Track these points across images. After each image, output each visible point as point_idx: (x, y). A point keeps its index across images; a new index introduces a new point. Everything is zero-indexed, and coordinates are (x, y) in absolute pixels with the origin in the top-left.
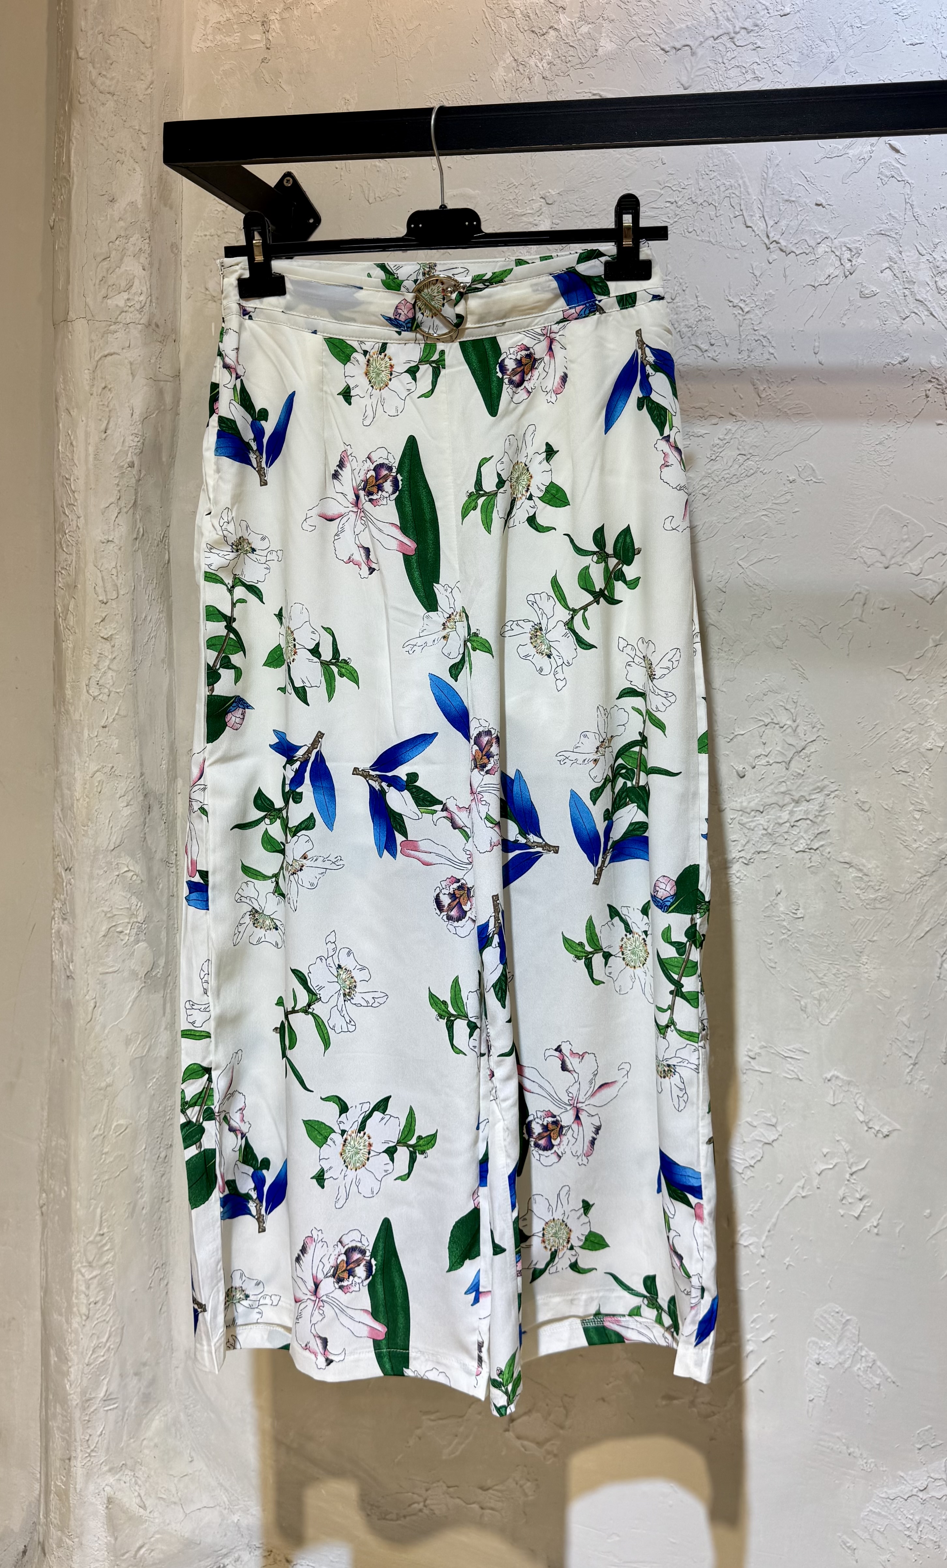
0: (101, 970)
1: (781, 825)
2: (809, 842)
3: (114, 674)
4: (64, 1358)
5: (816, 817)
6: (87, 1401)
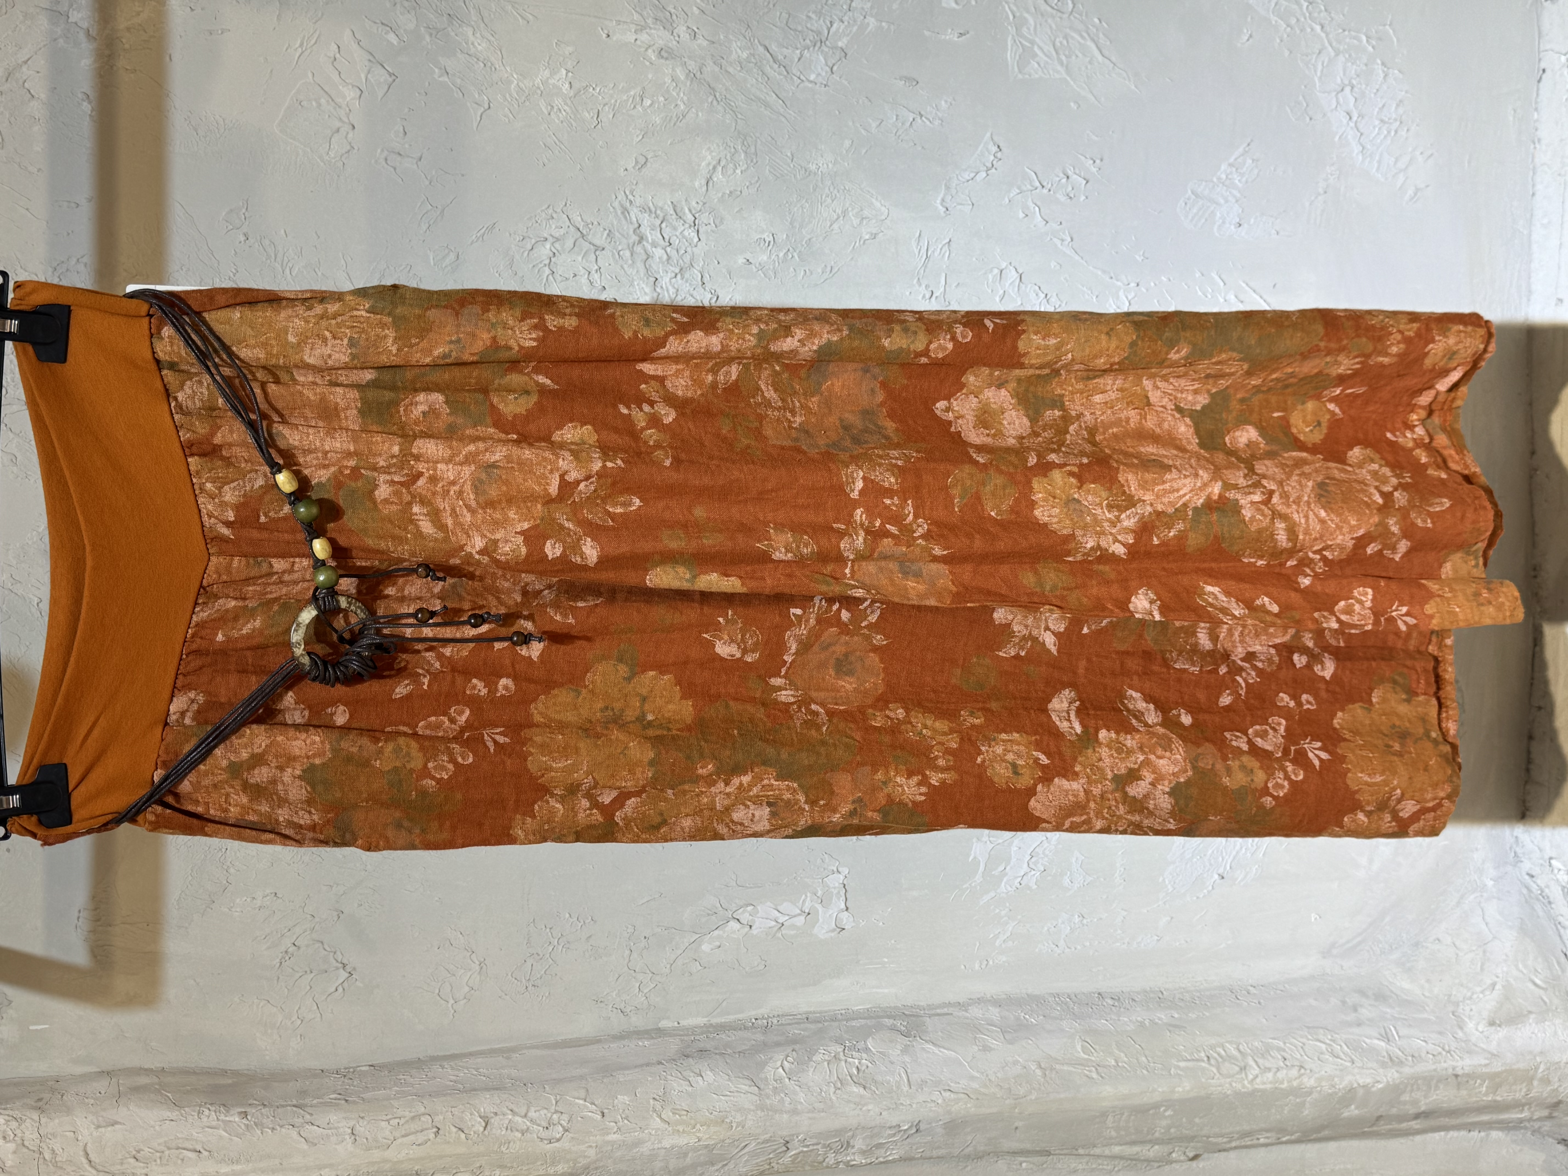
0: (905, 1088)
1: (669, 258)
2: (687, 226)
3: (533, 1109)
4: (1350, 1096)
5: (657, 217)
6: (1393, 1061)
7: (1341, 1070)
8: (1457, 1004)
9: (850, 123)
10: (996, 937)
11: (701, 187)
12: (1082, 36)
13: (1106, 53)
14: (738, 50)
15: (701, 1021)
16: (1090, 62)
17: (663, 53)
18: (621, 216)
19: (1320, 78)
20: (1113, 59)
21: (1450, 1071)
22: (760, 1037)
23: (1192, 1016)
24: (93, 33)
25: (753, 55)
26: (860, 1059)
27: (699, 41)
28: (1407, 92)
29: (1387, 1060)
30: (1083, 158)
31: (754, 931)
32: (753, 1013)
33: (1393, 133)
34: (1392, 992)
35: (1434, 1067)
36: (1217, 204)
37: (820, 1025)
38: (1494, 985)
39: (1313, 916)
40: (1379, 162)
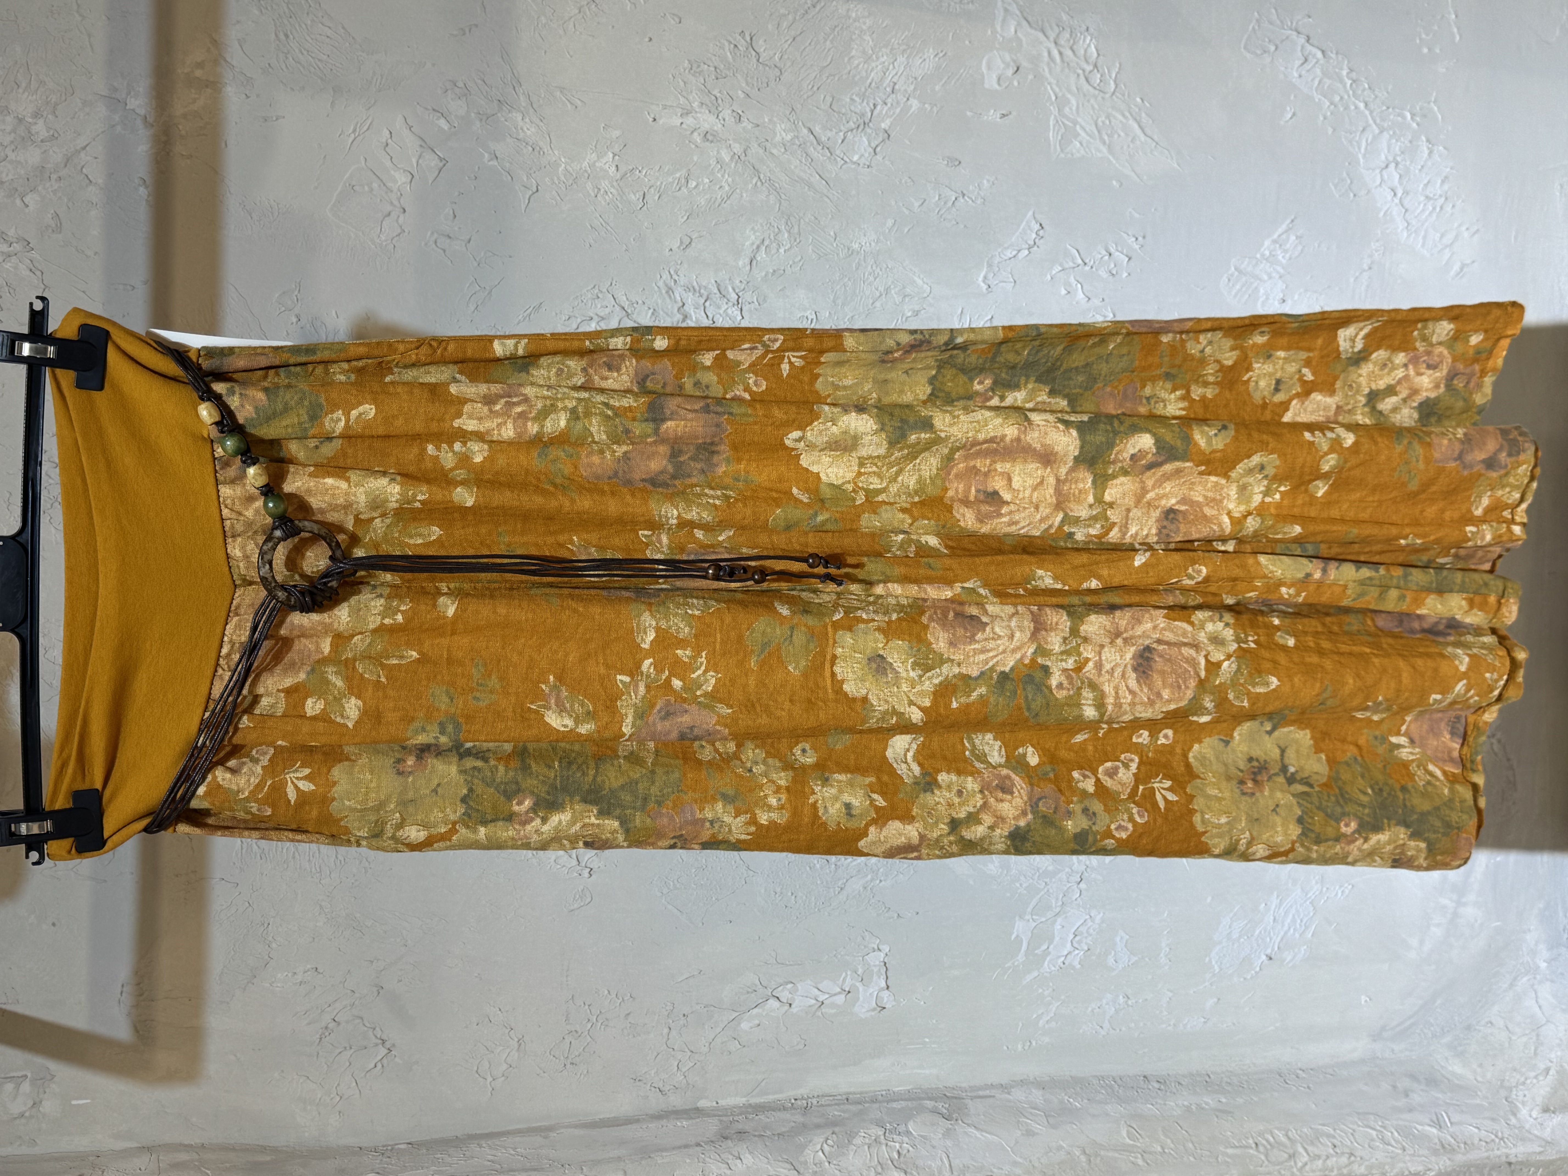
6: (1445, 1148)
7: (1392, 1158)
8: (1510, 1089)
9: (893, 203)
10: (1039, 1017)
11: (744, 267)
12: (1124, 116)
13: (1149, 132)
14: (782, 133)
15: (740, 1101)
16: (1133, 141)
17: (708, 136)
18: (666, 296)
19: (1364, 156)
20: (1156, 138)
21: (1504, 1159)
22: (799, 1119)
23: (1240, 1100)
24: (150, 119)
25: (798, 137)
26: (901, 1143)
27: (744, 124)
28: (1452, 168)
29: (1438, 1147)
30: (1125, 235)
31: (795, 1009)
32: (792, 1093)
33: (1438, 209)
34: (1444, 1076)
35: (1486, 1154)
36: (1261, 280)
37: (860, 1107)
38: (1547, 1070)
39: (1363, 998)
40: (1425, 238)
